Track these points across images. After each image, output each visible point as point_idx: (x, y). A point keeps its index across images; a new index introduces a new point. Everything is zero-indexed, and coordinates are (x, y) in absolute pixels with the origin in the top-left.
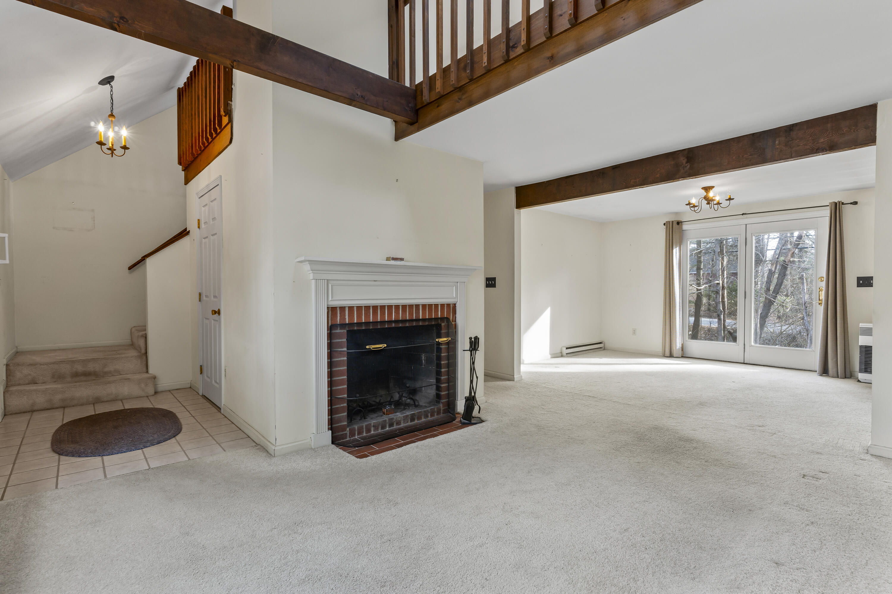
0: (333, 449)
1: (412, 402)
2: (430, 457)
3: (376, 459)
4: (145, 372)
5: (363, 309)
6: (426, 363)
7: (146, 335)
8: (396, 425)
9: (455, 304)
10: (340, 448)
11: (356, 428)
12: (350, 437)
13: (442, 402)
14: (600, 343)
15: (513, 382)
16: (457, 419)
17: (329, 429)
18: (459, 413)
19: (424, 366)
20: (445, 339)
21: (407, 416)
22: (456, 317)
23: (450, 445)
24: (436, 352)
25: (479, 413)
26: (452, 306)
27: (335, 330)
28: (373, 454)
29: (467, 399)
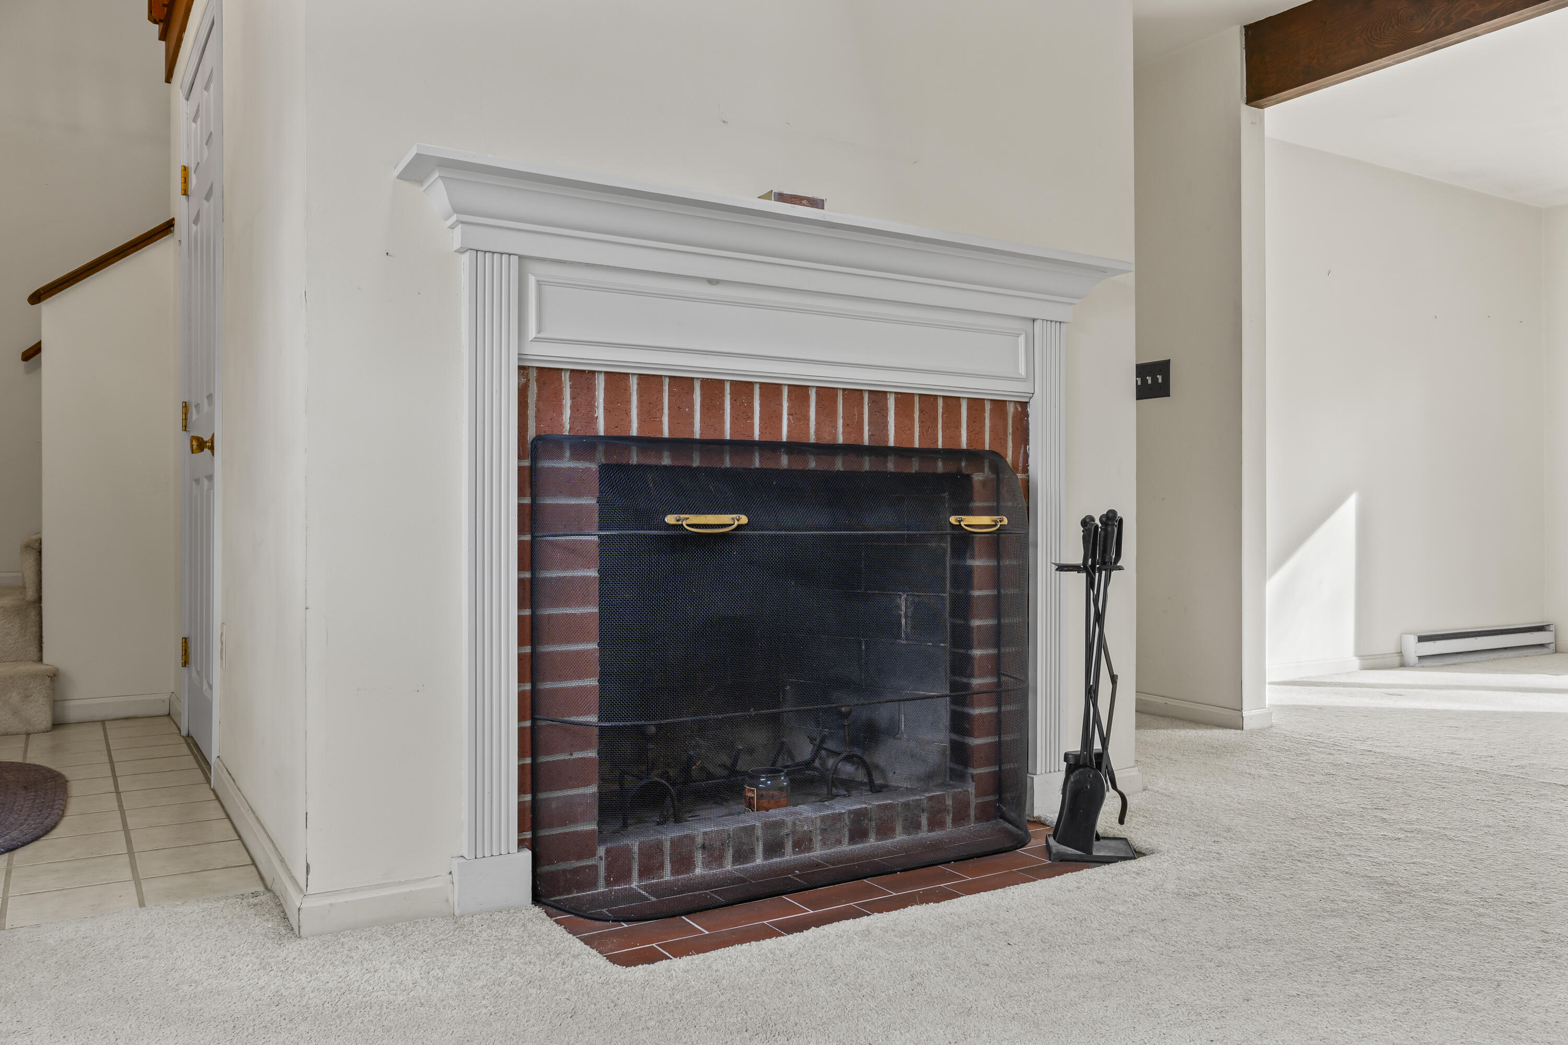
0: (530, 920)
1: (861, 776)
2: (919, 980)
3: (687, 971)
4: (35, 659)
5: (666, 388)
6: (913, 628)
7: (41, 543)
8: (794, 847)
9: (1024, 405)
10: (557, 921)
11: (636, 849)
12: (608, 883)
13: (972, 776)
14: (1541, 629)
15: (1239, 731)
16: (1033, 840)
17: (521, 844)
18: (1040, 822)
19: (907, 639)
20: (986, 520)
21: (838, 817)
22: (1026, 456)
23: (1006, 933)
24: (952, 586)
25: (1121, 821)
26: (1011, 409)
27: (552, 458)
28: (680, 951)
29: (1072, 762)
